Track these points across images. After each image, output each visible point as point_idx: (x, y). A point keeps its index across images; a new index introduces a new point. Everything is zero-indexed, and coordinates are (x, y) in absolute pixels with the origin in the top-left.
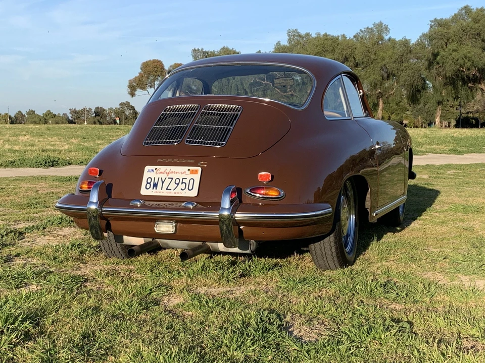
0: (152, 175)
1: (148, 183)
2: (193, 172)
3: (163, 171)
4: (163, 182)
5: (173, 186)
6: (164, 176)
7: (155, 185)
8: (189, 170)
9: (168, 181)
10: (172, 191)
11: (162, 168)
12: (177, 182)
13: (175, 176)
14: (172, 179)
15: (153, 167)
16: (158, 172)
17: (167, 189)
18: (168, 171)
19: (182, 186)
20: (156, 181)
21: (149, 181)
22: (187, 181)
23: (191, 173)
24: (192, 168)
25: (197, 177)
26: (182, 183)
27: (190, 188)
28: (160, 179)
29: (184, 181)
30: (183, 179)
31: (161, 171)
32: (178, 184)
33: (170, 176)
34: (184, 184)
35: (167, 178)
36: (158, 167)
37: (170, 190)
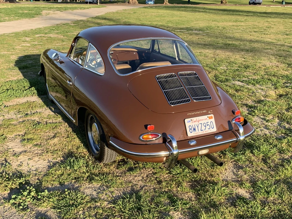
0: (191, 124)
2: (211, 118)
3: (195, 121)
4: (198, 127)
5: (203, 128)
6: (197, 123)
7: (194, 129)
10: (204, 131)
11: (194, 119)
12: (205, 125)
13: (202, 122)
14: (202, 124)
15: (189, 119)
16: (193, 121)
17: (201, 130)
18: (198, 120)
20: (194, 127)
21: (190, 128)
23: (209, 119)
24: (209, 116)
25: (213, 120)
26: (208, 125)
27: (212, 127)
28: (196, 125)
29: (208, 124)
30: (207, 123)
31: (194, 121)
32: (206, 126)
33: (200, 122)
34: (208, 126)
35: (199, 124)
36: (192, 119)
37: (203, 130)
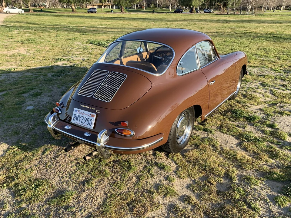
0: (76, 113)
1: (74, 117)
2: (92, 116)
4: (80, 118)
5: (84, 121)
6: (80, 115)
7: (77, 119)
8: (91, 114)
9: (82, 118)
11: (81, 111)
12: (86, 120)
13: (85, 116)
15: (77, 109)
16: (79, 112)
17: (81, 122)
18: (82, 113)
19: (87, 122)
20: (78, 117)
21: (75, 115)
22: (89, 120)
25: (94, 119)
27: (90, 124)
30: (88, 118)
32: (86, 121)
33: (83, 116)
34: (88, 122)
36: (79, 110)
37: (82, 123)
